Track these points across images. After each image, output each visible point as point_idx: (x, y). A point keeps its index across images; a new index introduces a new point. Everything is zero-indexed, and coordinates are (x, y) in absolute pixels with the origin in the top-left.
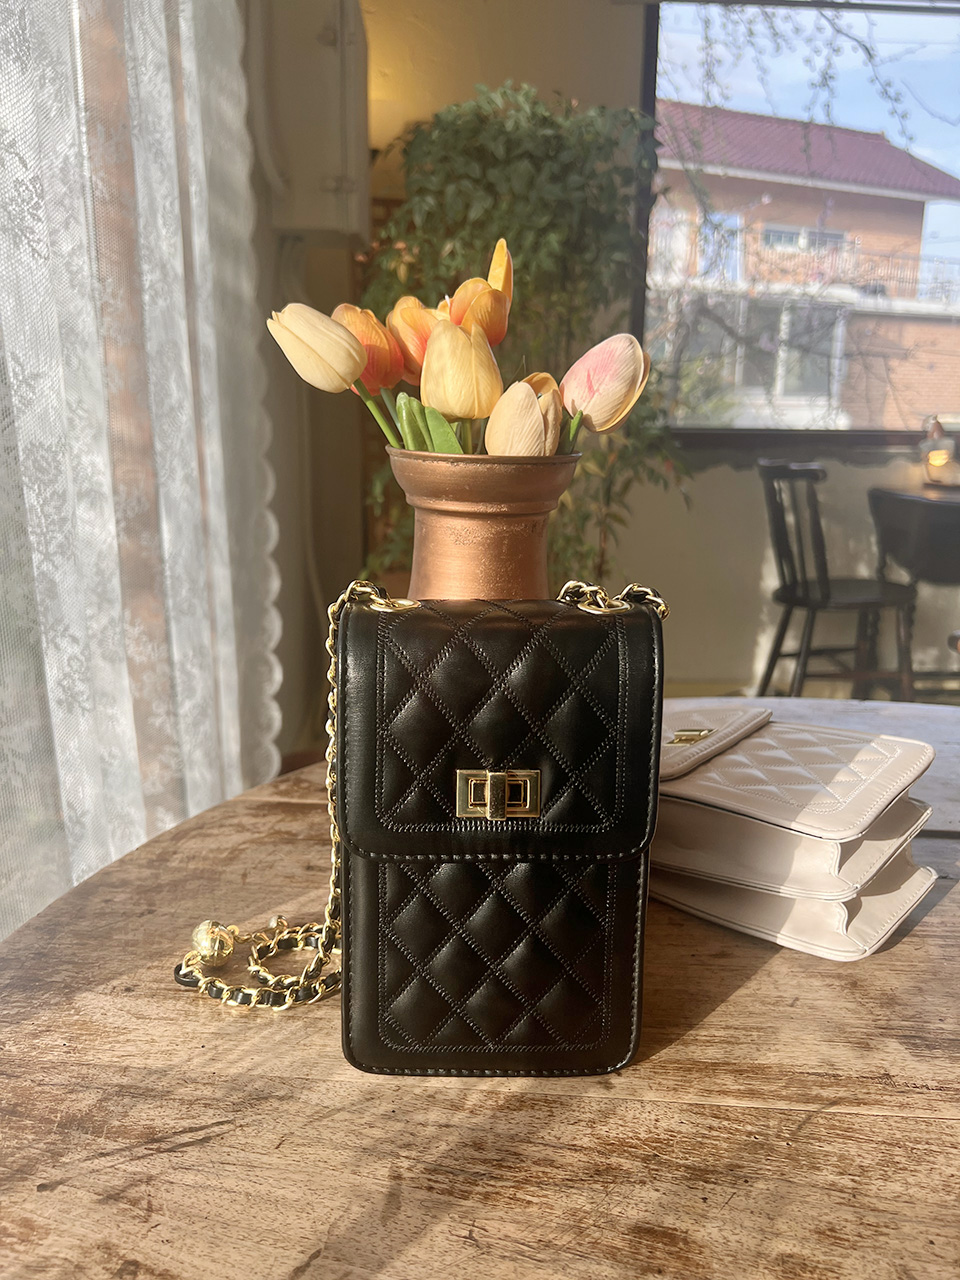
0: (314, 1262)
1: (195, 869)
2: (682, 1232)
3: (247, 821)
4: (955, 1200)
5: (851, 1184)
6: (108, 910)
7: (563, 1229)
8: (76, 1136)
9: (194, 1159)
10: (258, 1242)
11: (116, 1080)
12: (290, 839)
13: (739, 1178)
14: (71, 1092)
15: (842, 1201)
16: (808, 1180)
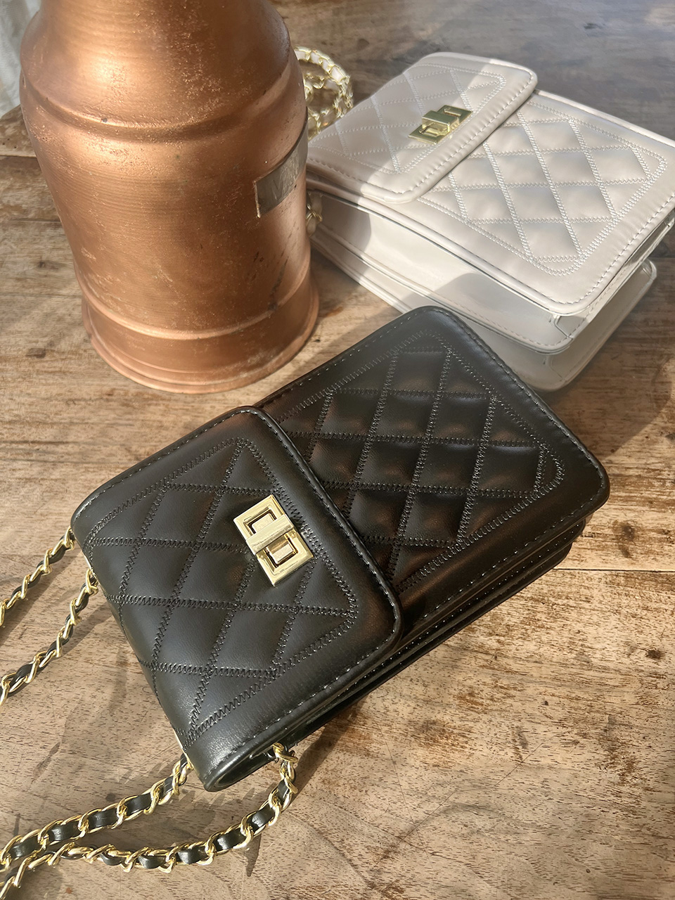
0: (55, 756)
4: (575, 658)
5: (496, 645)
10: (7, 741)
15: (485, 663)
16: (463, 643)
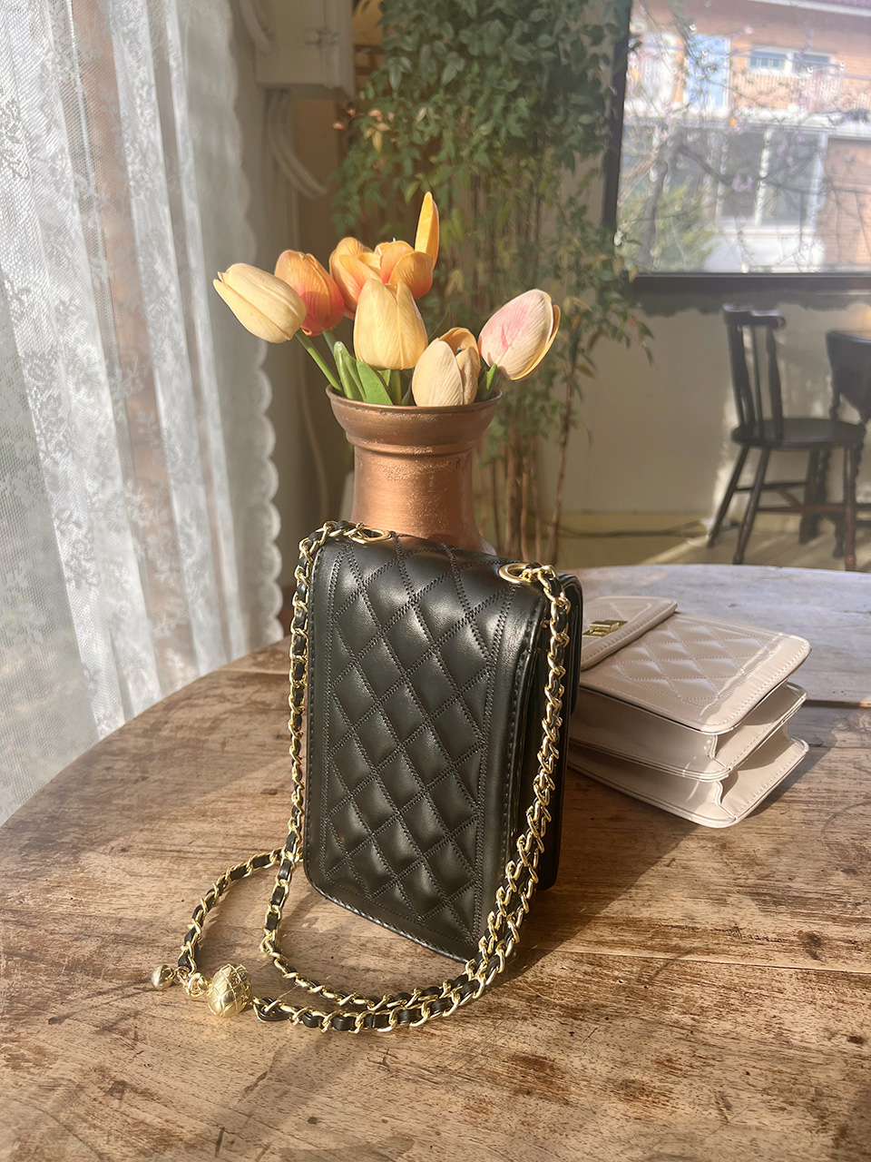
0: (261, 1083)
1: (183, 738)
2: (550, 1060)
3: (229, 691)
4: (773, 1038)
5: (691, 1022)
6: (109, 777)
7: (457, 1057)
8: (80, 978)
9: (172, 997)
10: (218, 1066)
11: (112, 929)
12: (264, 709)
13: (602, 1016)
14: (76, 940)
15: (682, 1036)
16: (657, 1018)
